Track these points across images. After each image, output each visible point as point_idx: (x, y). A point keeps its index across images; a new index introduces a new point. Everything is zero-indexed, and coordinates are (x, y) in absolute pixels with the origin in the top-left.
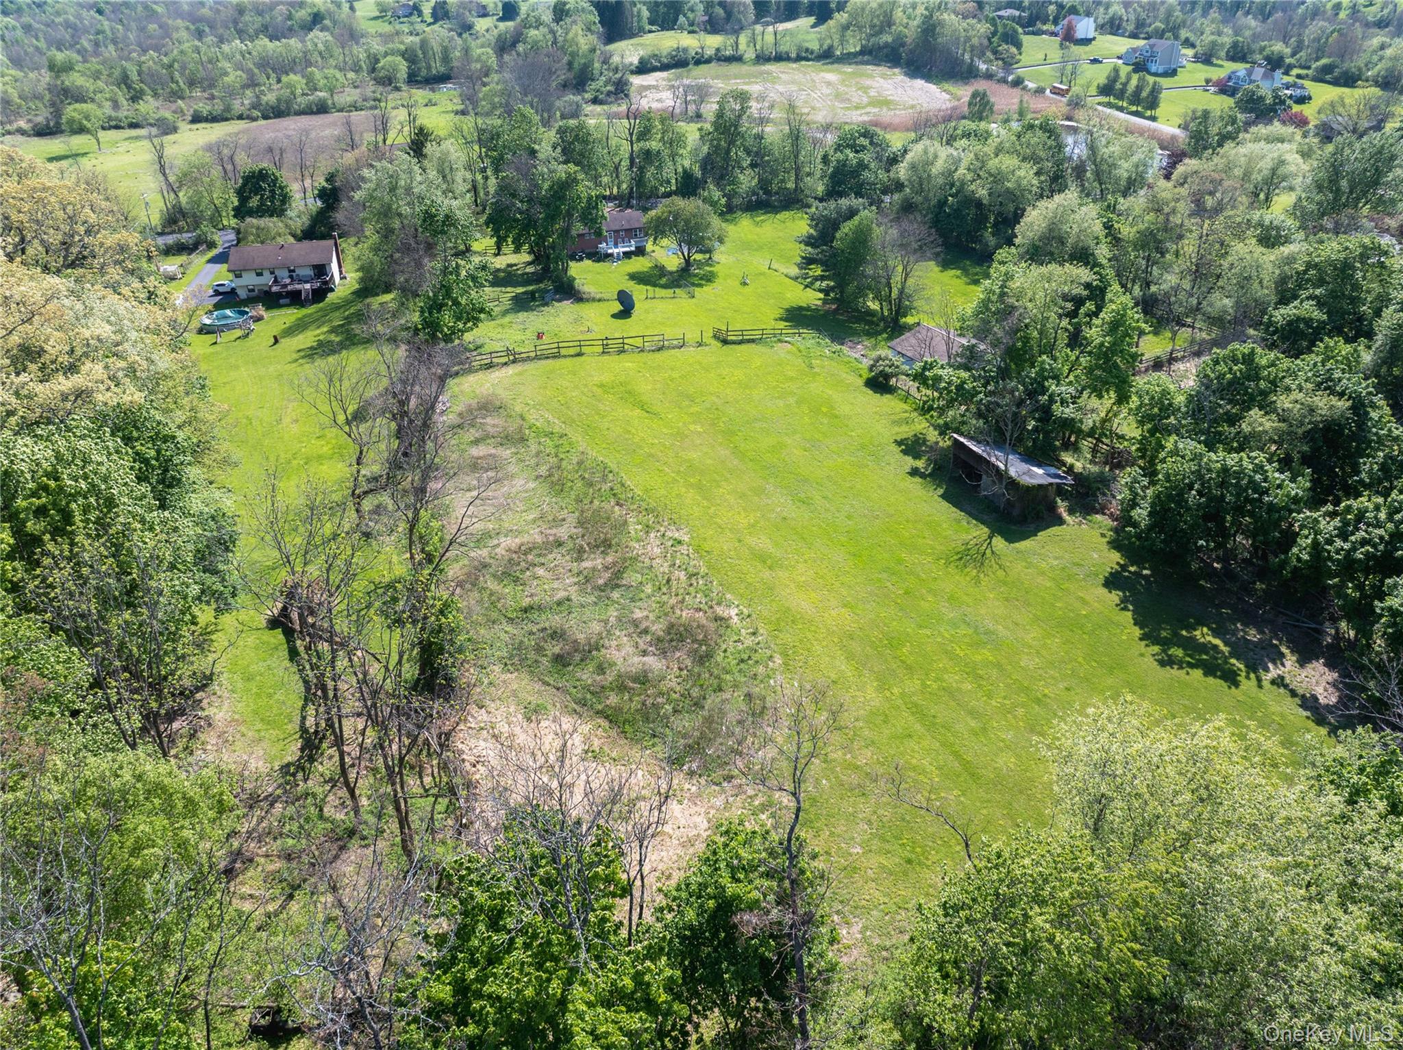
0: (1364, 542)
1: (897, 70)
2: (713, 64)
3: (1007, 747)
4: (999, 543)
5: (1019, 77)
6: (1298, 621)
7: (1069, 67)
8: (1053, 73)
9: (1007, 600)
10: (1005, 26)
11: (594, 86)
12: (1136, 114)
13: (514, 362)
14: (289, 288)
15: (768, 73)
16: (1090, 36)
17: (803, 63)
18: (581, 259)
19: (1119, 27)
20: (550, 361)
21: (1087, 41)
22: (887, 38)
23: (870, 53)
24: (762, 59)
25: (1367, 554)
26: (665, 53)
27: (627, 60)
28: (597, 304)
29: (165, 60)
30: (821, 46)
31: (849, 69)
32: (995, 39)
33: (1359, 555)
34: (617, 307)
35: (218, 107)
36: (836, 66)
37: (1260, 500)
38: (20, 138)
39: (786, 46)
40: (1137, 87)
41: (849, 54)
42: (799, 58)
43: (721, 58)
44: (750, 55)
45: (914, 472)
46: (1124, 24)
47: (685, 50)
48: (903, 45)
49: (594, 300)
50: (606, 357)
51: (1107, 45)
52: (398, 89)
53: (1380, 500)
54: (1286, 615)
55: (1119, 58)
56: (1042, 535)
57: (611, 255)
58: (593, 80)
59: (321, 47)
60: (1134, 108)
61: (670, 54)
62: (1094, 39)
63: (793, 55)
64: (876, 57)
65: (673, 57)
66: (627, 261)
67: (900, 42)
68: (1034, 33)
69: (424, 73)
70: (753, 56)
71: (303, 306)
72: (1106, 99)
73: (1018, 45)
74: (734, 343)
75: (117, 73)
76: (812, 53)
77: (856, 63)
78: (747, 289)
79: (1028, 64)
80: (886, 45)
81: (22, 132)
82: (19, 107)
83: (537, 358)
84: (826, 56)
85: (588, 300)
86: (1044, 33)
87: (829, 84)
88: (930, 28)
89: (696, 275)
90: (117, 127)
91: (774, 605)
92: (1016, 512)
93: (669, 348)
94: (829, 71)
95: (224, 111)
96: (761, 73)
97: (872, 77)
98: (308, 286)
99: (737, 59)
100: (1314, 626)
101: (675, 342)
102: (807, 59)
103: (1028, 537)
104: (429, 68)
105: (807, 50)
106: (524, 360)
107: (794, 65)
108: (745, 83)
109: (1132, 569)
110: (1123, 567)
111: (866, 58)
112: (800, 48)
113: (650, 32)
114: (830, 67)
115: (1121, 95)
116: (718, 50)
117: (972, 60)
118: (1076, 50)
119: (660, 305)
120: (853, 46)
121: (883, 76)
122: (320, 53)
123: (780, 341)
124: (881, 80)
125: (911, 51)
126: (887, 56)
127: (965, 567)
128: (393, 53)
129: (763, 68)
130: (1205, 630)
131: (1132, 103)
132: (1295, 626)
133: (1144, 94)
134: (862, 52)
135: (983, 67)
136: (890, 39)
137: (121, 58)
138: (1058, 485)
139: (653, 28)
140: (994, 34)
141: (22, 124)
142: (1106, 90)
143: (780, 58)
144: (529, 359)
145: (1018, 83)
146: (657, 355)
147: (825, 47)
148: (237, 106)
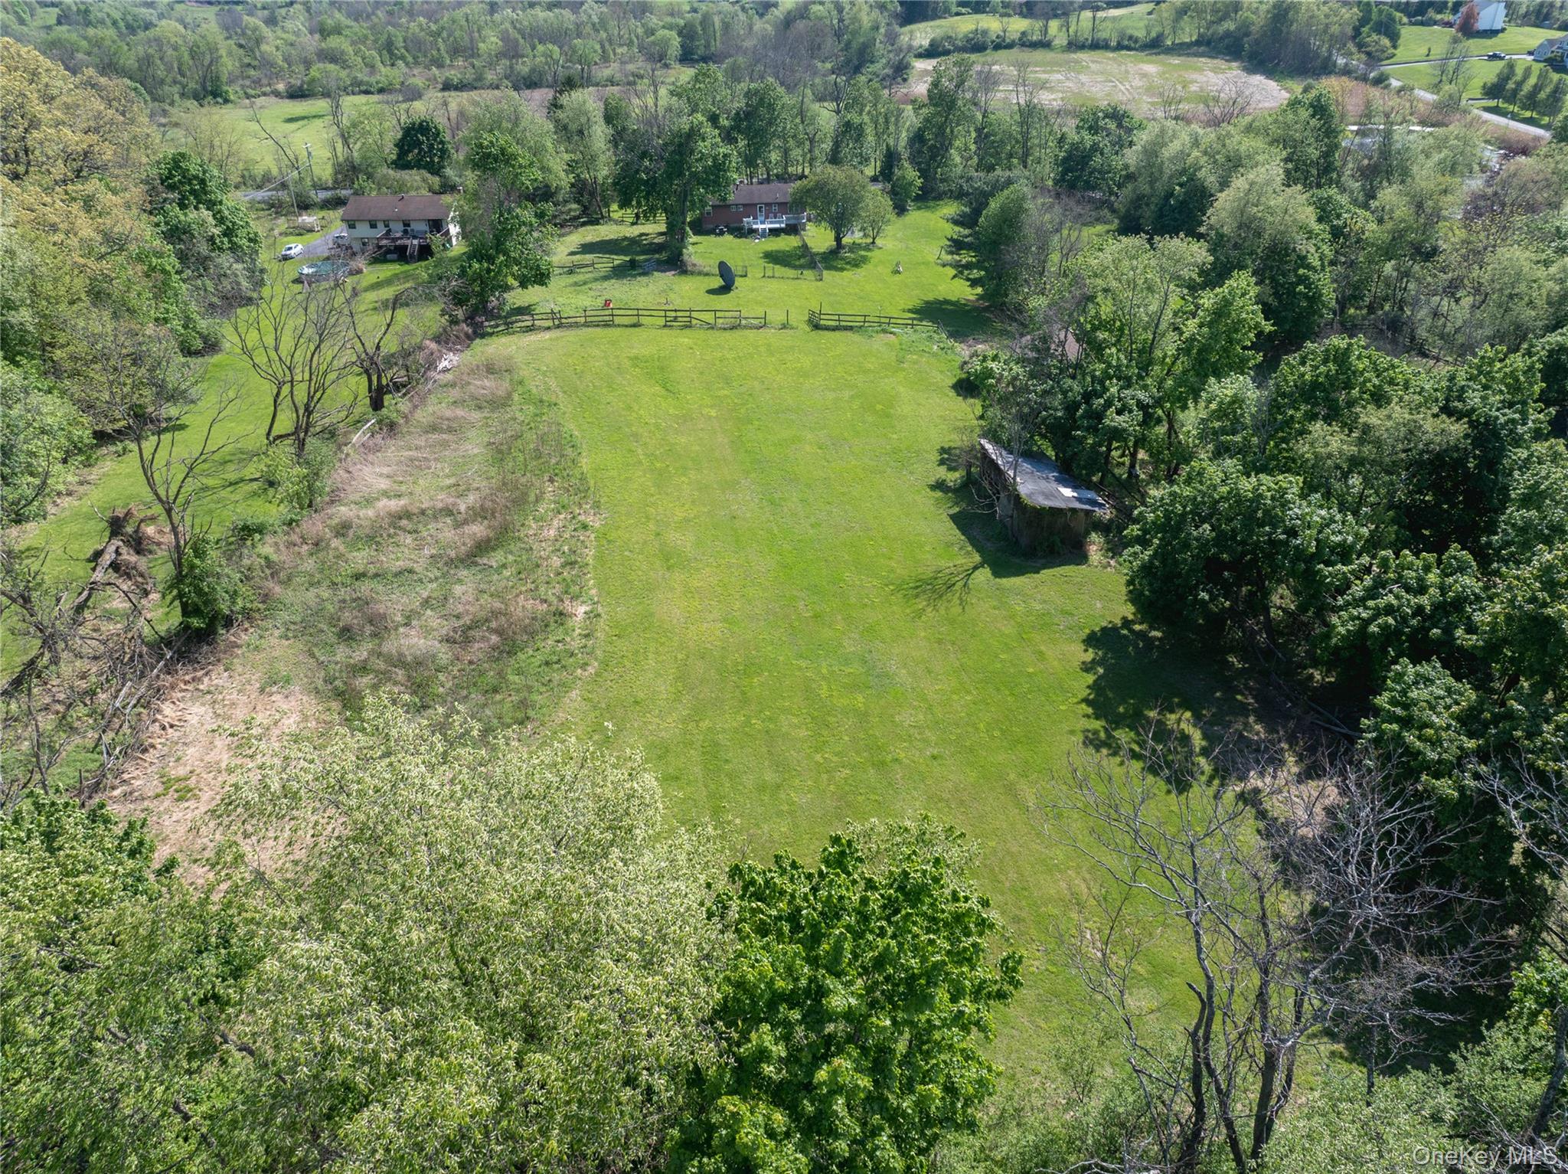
0: (1389, 610)
1: (1235, 64)
2: (1015, 50)
3: (791, 813)
4: (984, 575)
5: (1382, 74)
6: (1330, 722)
7: (1453, 63)
8: (1429, 71)
9: (940, 642)
10: (1381, 12)
11: (872, 68)
12: (1529, 121)
13: (558, 327)
14: (399, 242)
15: (1077, 62)
16: (1498, 26)
17: (1124, 52)
18: (722, 233)
19: (1547, 17)
20: (598, 330)
21: (1492, 33)
22: (1229, 25)
23: (1208, 43)
24: (1075, 45)
25: (1385, 627)
26: (961, 36)
27: (916, 43)
28: (701, 278)
29: (434, 27)
30: (1148, 33)
31: (1176, 61)
32: (1365, 30)
33: (1373, 628)
34: (718, 282)
35: (470, 75)
36: (1162, 57)
37: (1286, 543)
38: (273, 99)
39: (1106, 33)
40: (1535, 86)
41: (1182, 44)
42: (1120, 47)
43: (1026, 43)
44: (1061, 40)
45: (940, 486)
46: (1556, 13)
47: (985, 32)
48: (1247, 34)
49: (700, 273)
50: (666, 331)
51: (1521, 38)
52: (667, 66)
53: (1431, 557)
54: (1318, 712)
55: (1530, 53)
56: (1046, 574)
57: (756, 231)
58: (872, 62)
59: (595, 19)
60: (1528, 114)
61: (966, 36)
62: (1503, 30)
63: (1113, 44)
64: (1214, 48)
65: (969, 40)
66: (772, 238)
67: (1244, 29)
68: (1422, 24)
69: (701, 51)
70: (1065, 43)
71: (408, 263)
72: (1493, 103)
73: (1394, 37)
74: (827, 328)
75: (383, 38)
76: (1136, 41)
77: (1188, 55)
78: (897, 277)
79: (1404, 60)
80: (1228, 34)
81: (277, 94)
82: (282, 69)
83: (586, 325)
84: (1154, 46)
85: (692, 273)
86: (1435, 23)
87: (1144, 75)
88: (1281, 16)
89: (843, 259)
90: (367, 92)
91: (640, 608)
92: (1024, 541)
93: (746, 327)
94: (1151, 62)
95: (475, 80)
96: (1068, 62)
97: (1201, 70)
98: (415, 242)
99: (1045, 45)
100: (1345, 731)
101: (755, 322)
102: (1129, 48)
103: (1023, 574)
104: (707, 46)
105: (1131, 38)
106: (571, 326)
107: (1111, 55)
108: (1044, 72)
109: (1137, 627)
110: (1126, 623)
111: (1202, 49)
112: (1122, 34)
113: (958, 14)
114: (1154, 57)
115: (1512, 98)
116: (1024, 33)
117: (1330, 54)
118: (1473, 44)
119: (773, 285)
120: (1188, 33)
121: (1215, 70)
122: (594, 25)
123: (884, 331)
124: (1211, 74)
125: (1257, 42)
126: (1227, 48)
127: (917, 596)
128: (670, 27)
129: (1073, 56)
130: (1188, 714)
131: (1524, 107)
132: (1326, 729)
133: (1542, 95)
134: (1198, 43)
135: (1341, 61)
136: (1232, 27)
137: (389, 23)
138: (1088, 513)
139: (963, 10)
140: (1364, 21)
141: (281, 87)
142: (1493, 91)
143: (1097, 45)
144: (577, 325)
145: (1380, 81)
146: (727, 334)
147: (1153, 34)
148: (490, 76)
